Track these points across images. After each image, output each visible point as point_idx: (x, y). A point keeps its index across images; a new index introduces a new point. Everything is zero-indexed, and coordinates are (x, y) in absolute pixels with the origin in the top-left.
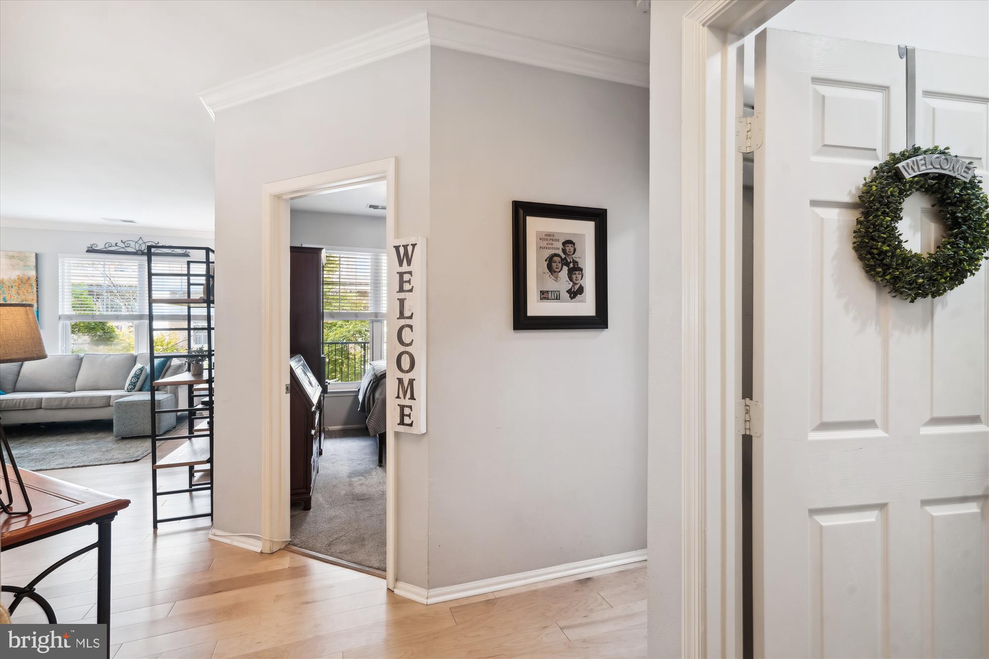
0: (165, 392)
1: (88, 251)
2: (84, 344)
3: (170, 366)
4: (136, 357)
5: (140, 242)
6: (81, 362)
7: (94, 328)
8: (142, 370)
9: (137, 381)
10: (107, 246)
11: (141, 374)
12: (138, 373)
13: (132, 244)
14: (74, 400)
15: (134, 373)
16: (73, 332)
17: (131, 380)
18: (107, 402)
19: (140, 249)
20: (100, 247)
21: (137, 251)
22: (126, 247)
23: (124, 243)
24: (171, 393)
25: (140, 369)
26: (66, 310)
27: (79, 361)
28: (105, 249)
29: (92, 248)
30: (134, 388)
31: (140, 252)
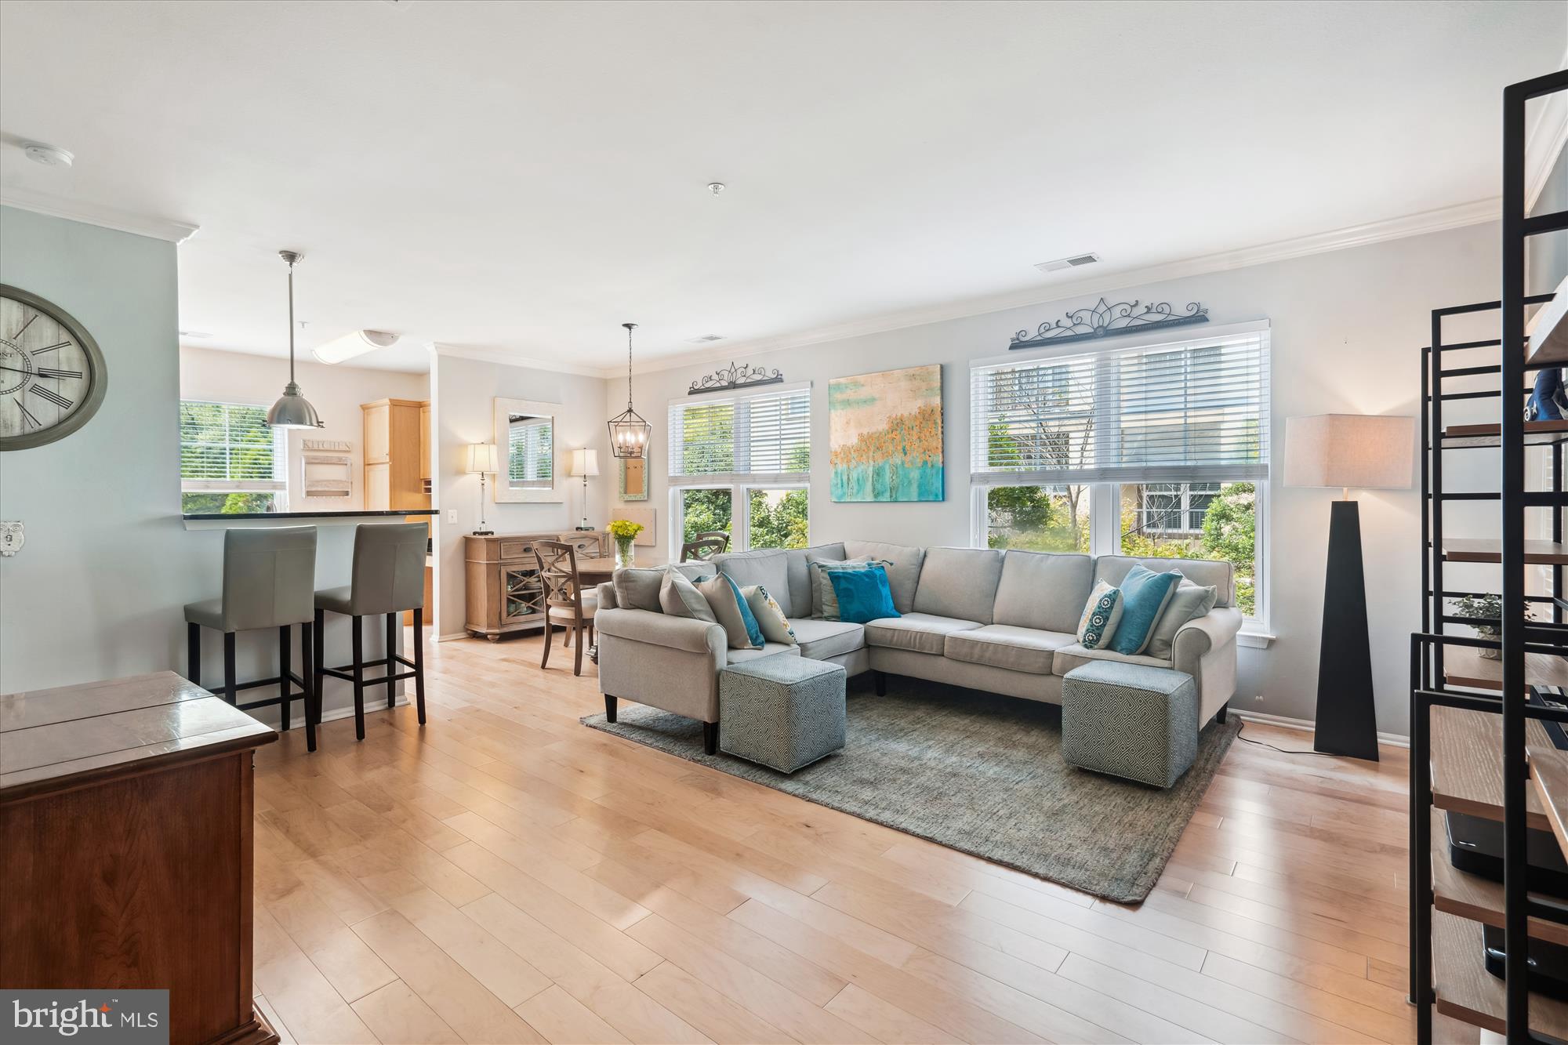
0: (1166, 664)
1: (1012, 347)
2: (1005, 527)
3: (1174, 594)
4: (1095, 563)
5: (1102, 308)
6: (1002, 566)
7: (1019, 498)
8: (1114, 600)
9: (1104, 625)
10: (1042, 330)
11: (1111, 607)
12: (1106, 604)
13: (1086, 316)
14: (991, 648)
15: (1096, 604)
16: (991, 506)
17: (1091, 620)
18: (1046, 664)
19: (1101, 324)
20: (1032, 334)
21: (1095, 329)
22: (1075, 325)
23: (1071, 317)
24: (1183, 670)
25: (1109, 596)
26: (980, 464)
27: (999, 565)
28: (1039, 338)
29: (1018, 339)
30: (1098, 640)
31: (1101, 332)
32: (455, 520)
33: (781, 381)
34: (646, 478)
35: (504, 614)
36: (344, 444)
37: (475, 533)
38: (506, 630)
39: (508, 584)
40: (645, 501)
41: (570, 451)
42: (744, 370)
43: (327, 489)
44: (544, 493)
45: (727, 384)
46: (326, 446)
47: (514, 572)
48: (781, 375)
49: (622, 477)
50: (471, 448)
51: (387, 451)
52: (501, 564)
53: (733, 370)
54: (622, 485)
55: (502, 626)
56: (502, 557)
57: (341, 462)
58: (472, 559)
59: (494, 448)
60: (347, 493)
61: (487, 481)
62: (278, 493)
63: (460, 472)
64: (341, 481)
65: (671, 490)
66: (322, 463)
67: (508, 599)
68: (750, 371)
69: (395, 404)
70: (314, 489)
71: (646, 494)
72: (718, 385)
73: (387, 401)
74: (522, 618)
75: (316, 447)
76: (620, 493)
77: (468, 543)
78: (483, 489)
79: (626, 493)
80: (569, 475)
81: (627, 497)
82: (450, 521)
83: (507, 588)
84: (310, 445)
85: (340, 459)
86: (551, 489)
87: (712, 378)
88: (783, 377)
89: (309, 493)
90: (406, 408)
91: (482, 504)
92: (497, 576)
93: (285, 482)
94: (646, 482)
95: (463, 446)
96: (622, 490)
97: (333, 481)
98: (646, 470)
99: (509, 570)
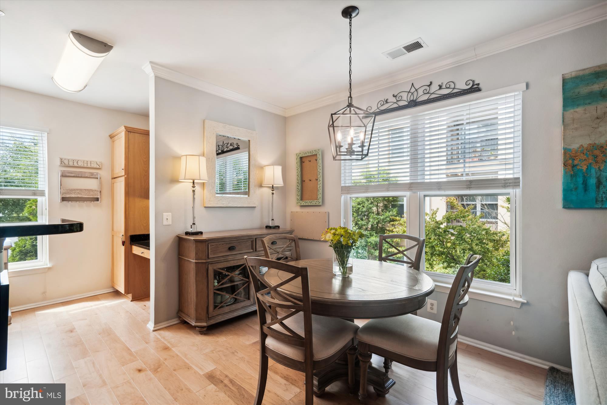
32: (170, 222)
33: (479, 90)
34: (321, 188)
35: (211, 308)
36: (95, 164)
37: (187, 233)
38: (212, 322)
39: (215, 278)
40: (320, 206)
41: (262, 168)
42: (428, 88)
43: (79, 196)
44: (241, 200)
45: (407, 103)
46: (80, 164)
47: (220, 269)
48: (478, 84)
49: (299, 188)
50: (183, 159)
51: (123, 167)
52: (208, 263)
53: (413, 90)
54: (299, 193)
55: (209, 318)
56: (210, 256)
57: (92, 176)
58: (183, 256)
59: (203, 160)
60: (97, 199)
61: (198, 188)
62: (40, 199)
63: (175, 181)
64: (92, 190)
65: (343, 197)
66: (76, 177)
67: (215, 293)
68: (435, 87)
69: (129, 131)
70: (68, 196)
71: (321, 200)
72: (395, 106)
73: (123, 128)
74: (226, 309)
75: (71, 164)
76: (298, 200)
77: (180, 241)
78: (194, 194)
79: (302, 200)
80: (261, 186)
81: (303, 203)
82: (165, 223)
83: (214, 282)
84: (66, 162)
85: (92, 174)
86: (247, 196)
87: (388, 101)
88: (480, 86)
89: (64, 199)
90: (138, 135)
91: (193, 207)
92: (205, 274)
93: (44, 191)
94: (321, 191)
95: (178, 158)
96: (299, 198)
97: (85, 190)
98: (321, 182)
99: (215, 268)
